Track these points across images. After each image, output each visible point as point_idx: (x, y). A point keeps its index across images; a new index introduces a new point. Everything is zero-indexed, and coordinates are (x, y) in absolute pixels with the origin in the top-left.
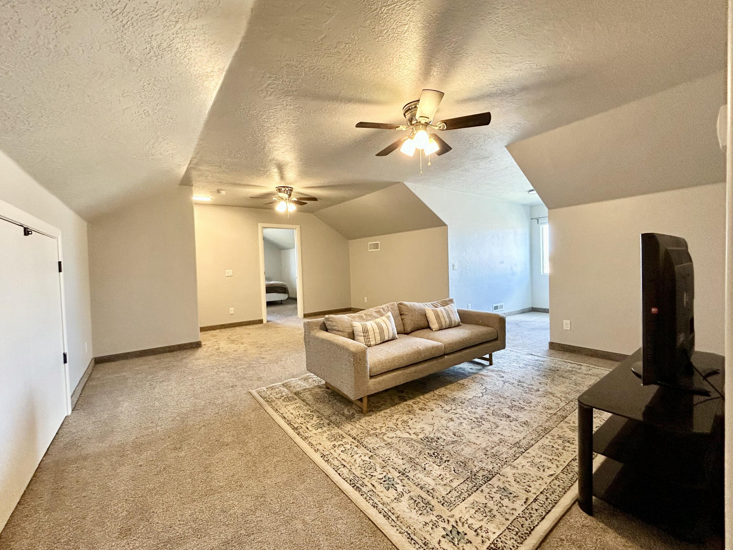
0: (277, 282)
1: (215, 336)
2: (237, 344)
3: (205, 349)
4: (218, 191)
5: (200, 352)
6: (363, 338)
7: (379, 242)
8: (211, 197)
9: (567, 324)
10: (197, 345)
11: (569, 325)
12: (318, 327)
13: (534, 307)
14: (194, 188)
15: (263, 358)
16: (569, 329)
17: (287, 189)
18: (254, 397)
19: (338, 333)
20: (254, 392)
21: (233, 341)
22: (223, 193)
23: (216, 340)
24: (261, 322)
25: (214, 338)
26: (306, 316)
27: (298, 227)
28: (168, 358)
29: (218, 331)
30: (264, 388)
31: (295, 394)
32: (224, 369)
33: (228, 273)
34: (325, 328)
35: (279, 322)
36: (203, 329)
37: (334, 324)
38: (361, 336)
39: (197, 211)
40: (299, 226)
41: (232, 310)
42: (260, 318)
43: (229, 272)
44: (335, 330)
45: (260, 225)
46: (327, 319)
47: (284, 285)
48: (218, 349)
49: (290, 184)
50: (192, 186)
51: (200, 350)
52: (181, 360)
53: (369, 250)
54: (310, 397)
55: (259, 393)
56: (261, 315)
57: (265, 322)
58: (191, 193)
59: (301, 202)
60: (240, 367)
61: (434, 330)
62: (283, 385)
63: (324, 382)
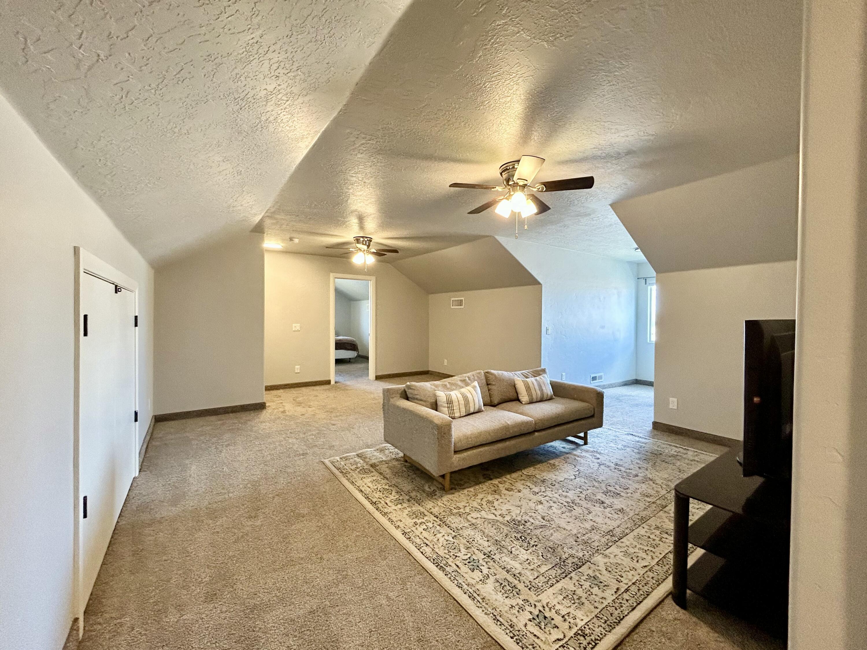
0: (346, 338)
1: (280, 397)
2: (304, 407)
3: (270, 411)
4: (291, 239)
5: (265, 414)
6: (447, 409)
7: (463, 299)
8: (282, 245)
9: (673, 404)
10: (261, 407)
11: (676, 404)
12: (399, 396)
13: (639, 378)
14: (265, 235)
15: (334, 425)
16: (675, 407)
17: (366, 240)
18: (327, 468)
19: (421, 402)
20: (327, 461)
21: (299, 404)
22: (296, 241)
23: (281, 401)
24: (328, 382)
25: (278, 399)
26: (378, 378)
27: (373, 278)
28: (231, 420)
29: (281, 391)
30: (338, 458)
31: (372, 466)
32: (292, 435)
33: (295, 327)
34: (405, 396)
35: (348, 383)
36: (268, 388)
37: (416, 392)
38: (444, 407)
39: (267, 259)
40: (375, 278)
41: (297, 368)
42: (327, 379)
43: (297, 326)
44: (417, 399)
45: (332, 275)
46: (409, 387)
47: (354, 341)
48: (284, 412)
49: (370, 234)
50: (264, 233)
51: (264, 412)
52: (245, 423)
53: (452, 307)
54: (388, 471)
55: (332, 463)
56: (329, 375)
57: (333, 382)
58: (262, 239)
59: (379, 254)
60: (309, 433)
61: (523, 403)
62: (358, 455)
63: (401, 454)
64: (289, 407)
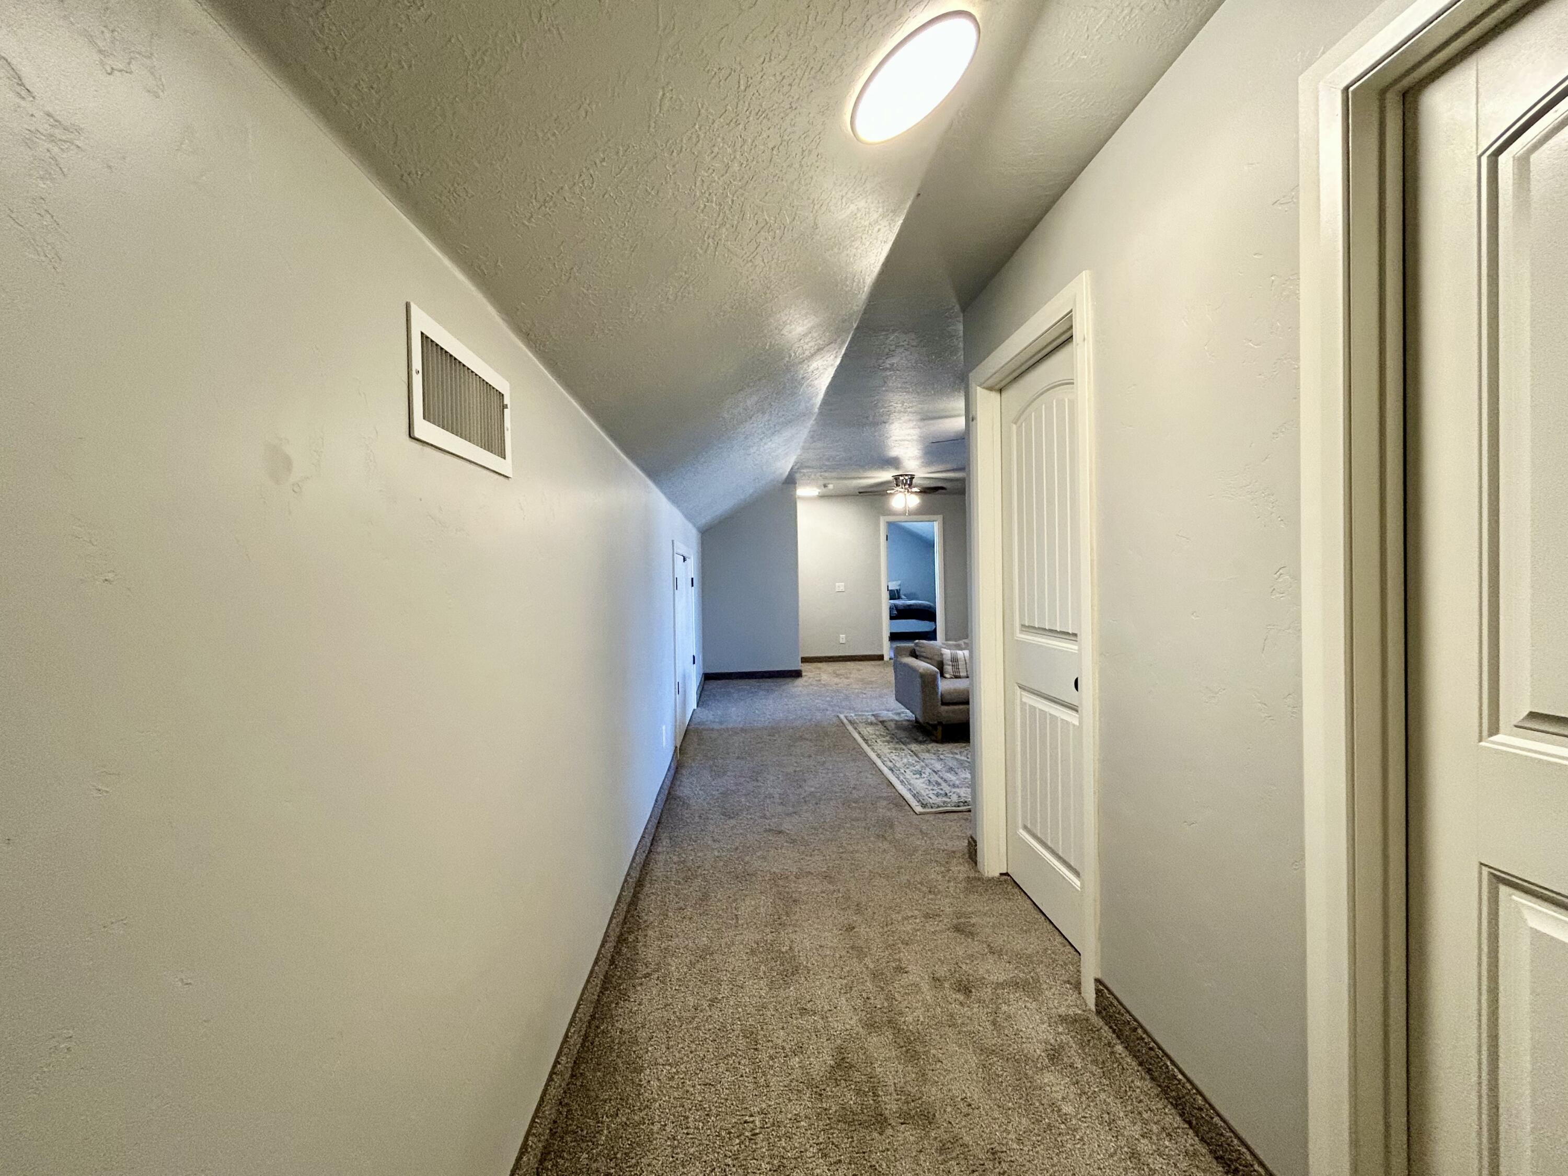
1: (819, 667)
2: (841, 679)
3: (805, 680)
4: (825, 486)
5: (799, 682)
6: (951, 667)
8: (817, 491)
10: (797, 674)
12: (908, 654)
14: (797, 485)
17: (907, 478)
18: (841, 721)
19: (926, 660)
20: (842, 716)
21: (838, 675)
22: (831, 486)
23: (819, 672)
24: (880, 658)
25: (816, 669)
27: (940, 517)
28: (768, 683)
29: (823, 663)
30: (852, 714)
31: (881, 722)
32: (820, 697)
33: (839, 587)
34: (914, 654)
36: (805, 660)
37: (923, 649)
38: (949, 665)
39: (801, 508)
40: (942, 516)
41: (842, 638)
42: (879, 653)
43: (841, 586)
44: (923, 657)
45: (882, 518)
46: (916, 645)
48: (820, 680)
49: (911, 469)
51: (799, 679)
52: (780, 686)
55: (846, 717)
56: (881, 646)
57: (886, 659)
58: (795, 488)
59: (926, 491)
60: (837, 697)
62: (873, 715)
63: (916, 716)
64: (825, 677)
